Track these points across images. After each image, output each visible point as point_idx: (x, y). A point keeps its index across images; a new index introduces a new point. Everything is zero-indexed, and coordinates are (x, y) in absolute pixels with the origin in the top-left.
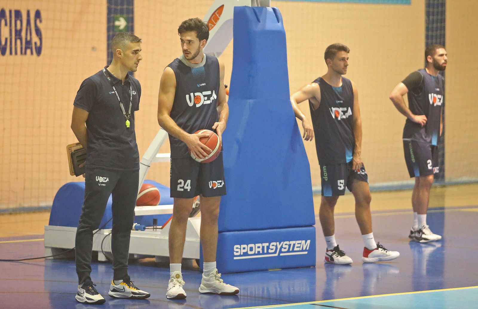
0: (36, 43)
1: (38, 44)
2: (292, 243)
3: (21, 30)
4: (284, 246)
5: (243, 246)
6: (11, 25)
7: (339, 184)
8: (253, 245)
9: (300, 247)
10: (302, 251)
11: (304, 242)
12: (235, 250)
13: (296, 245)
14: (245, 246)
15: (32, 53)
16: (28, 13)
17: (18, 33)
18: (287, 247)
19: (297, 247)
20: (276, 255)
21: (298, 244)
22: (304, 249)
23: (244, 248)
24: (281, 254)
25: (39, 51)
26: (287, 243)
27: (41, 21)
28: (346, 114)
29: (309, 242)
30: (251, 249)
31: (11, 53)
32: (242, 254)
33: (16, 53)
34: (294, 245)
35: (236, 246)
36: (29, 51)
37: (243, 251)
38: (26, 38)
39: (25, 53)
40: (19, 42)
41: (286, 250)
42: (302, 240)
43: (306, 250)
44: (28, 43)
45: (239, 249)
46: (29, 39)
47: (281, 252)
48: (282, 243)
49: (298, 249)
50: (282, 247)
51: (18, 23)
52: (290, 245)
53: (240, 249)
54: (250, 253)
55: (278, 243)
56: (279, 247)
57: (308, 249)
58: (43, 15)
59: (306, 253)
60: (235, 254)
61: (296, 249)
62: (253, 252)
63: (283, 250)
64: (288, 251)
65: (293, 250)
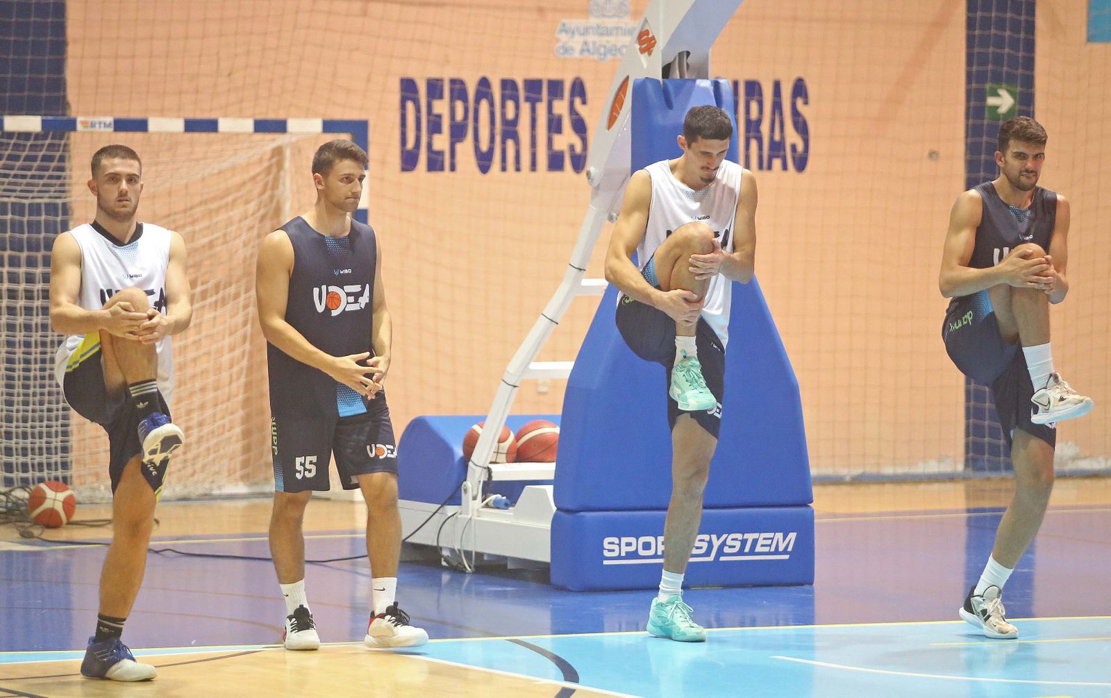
0: (794, 147)
1: (800, 148)
2: (750, 537)
3: (759, 121)
4: (729, 542)
5: (624, 540)
8: (651, 539)
9: (770, 546)
10: (777, 552)
11: (779, 536)
12: (606, 545)
13: (760, 542)
14: (632, 540)
15: (785, 167)
16: (777, 86)
17: (753, 127)
18: (738, 544)
19: (762, 546)
20: (711, 559)
21: (764, 539)
22: (781, 549)
23: (629, 544)
24: (722, 559)
25: (801, 164)
26: (739, 536)
27: (805, 101)
29: (792, 536)
30: (647, 546)
32: (623, 554)
34: (755, 541)
35: (607, 540)
36: (777, 163)
37: (625, 549)
38: (772, 138)
39: (770, 167)
40: (754, 144)
41: (735, 550)
42: (775, 531)
43: (785, 552)
44: (777, 148)
45: (617, 546)
46: (777, 137)
47: (720, 552)
48: (725, 536)
49: (766, 549)
50: (724, 544)
51: (754, 106)
52: (744, 542)
53: (619, 545)
54: (642, 552)
55: (714, 537)
56: (716, 543)
57: (790, 549)
58: (812, 91)
59: (787, 557)
60: (606, 553)
61: (758, 549)
62: (651, 552)
63: (726, 550)
64: (741, 552)
65: (752, 552)
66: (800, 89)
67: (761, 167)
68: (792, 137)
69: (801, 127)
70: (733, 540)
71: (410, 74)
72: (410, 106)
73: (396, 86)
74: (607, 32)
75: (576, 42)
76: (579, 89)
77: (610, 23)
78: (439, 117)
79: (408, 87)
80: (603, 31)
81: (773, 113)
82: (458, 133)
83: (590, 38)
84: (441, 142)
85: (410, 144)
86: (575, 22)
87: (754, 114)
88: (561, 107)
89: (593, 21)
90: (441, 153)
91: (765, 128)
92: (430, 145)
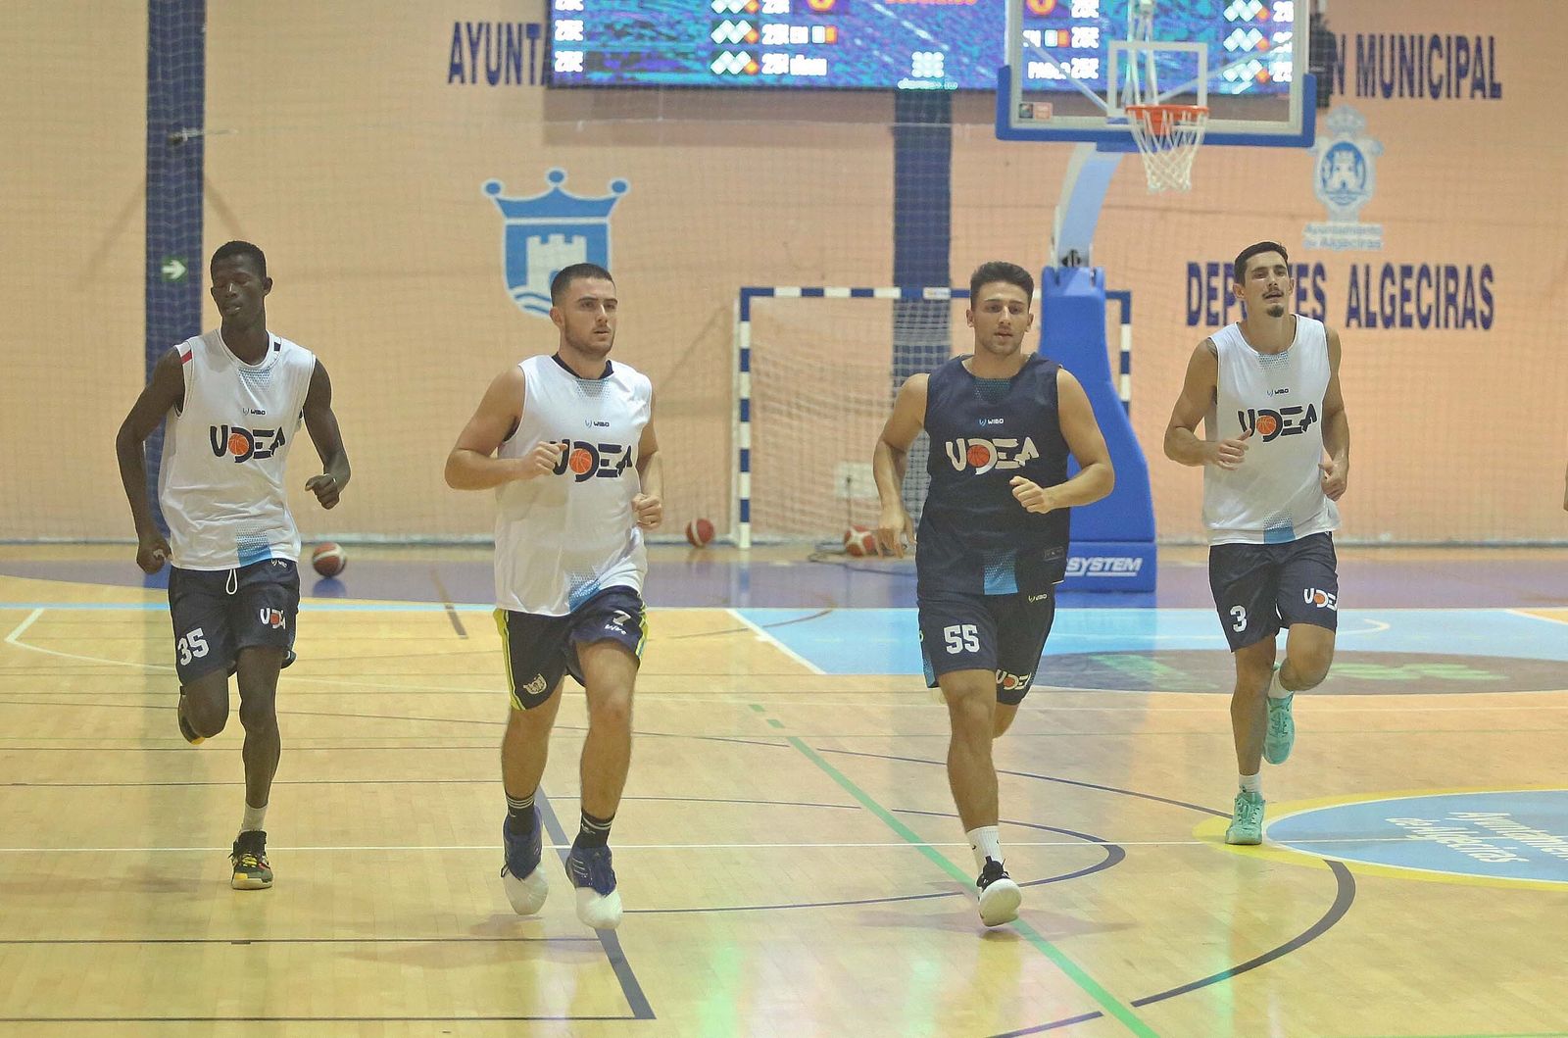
0: (1482, 313)
1: (1487, 313)
2: (1109, 561)
3: (1456, 294)
4: (1094, 564)
6: (1438, 287)
7: (948, 639)
9: (1123, 567)
10: (1128, 571)
11: (1129, 560)
13: (1117, 565)
15: (1475, 326)
16: (1470, 270)
17: (1451, 299)
18: (1100, 565)
19: (1118, 567)
20: (1081, 573)
21: (1119, 562)
22: (1130, 569)
24: (1090, 574)
25: (1487, 323)
26: (1100, 559)
27: (1491, 280)
28: (1018, 458)
29: (1139, 561)
31: (1438, 325)
33: (1447, 326)
34: (1112, 564)
36: (1469, 324)
38: (1465, 306)
39: (1463, 326)
40: (1451, 310)
41: (1098, 569)
42: (1126, 558)
43: (1134, 571)
44: (1470, 313)
46: (1469, 306)
47: (1088, 570)
48: (1091, 559)
49: (1120, 569)
50: (1090, 565)
51: (1452, 284)
52: (1104, 564)
56: (1085, 563)
57: (1138, 569)
58: (1496, 274)
59: (1134, 574)
61: (1115, 568)
63: (1091, 568)
64: (1102, 570)
65: (1110, 570)
66: (1487, 272)
67: (1457, 326)
68: (1481, 305)
69: (1488, 298)
70: (1097, 563)
71: (1193, 259)
72: (1195, 282)
73: (1184, 269)
74: (1343, 231)
75: (1317, 238)
76: (1320, 270)
77: (1342, 225)
78: (1215, 289)
79: (1193, 270)
80: (1335, 230)
81: (1467, 289)
82: (1229, 301)
83: (1329, 236)
84: (1217, 306)
85: (1194, 307)
86: (1315, 225)
87: (1452, 288)
88: (1306, 283)
89: (1330, 224)
90: (1217, 315)
91: (1460, 299)
92: (1208, 309)
